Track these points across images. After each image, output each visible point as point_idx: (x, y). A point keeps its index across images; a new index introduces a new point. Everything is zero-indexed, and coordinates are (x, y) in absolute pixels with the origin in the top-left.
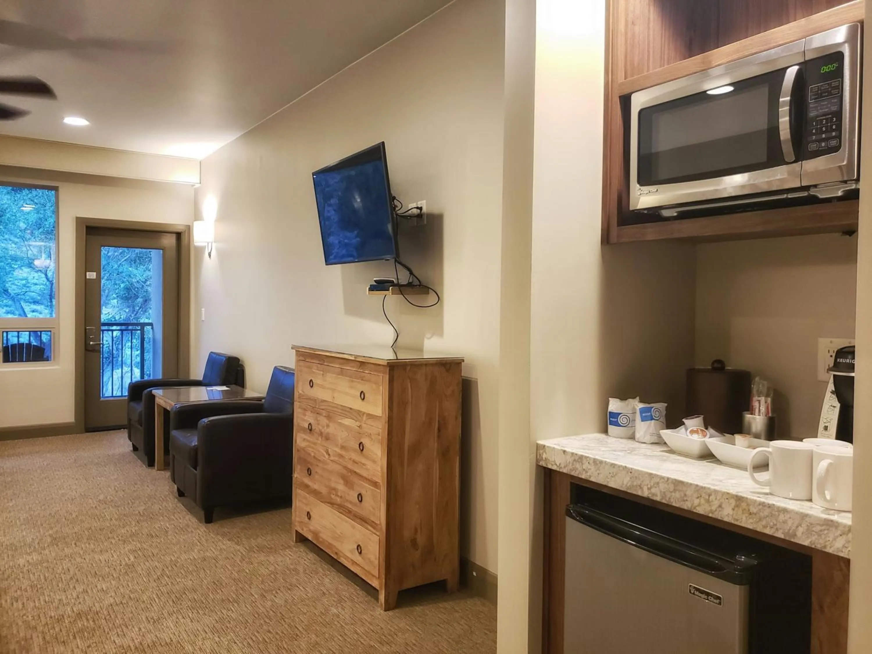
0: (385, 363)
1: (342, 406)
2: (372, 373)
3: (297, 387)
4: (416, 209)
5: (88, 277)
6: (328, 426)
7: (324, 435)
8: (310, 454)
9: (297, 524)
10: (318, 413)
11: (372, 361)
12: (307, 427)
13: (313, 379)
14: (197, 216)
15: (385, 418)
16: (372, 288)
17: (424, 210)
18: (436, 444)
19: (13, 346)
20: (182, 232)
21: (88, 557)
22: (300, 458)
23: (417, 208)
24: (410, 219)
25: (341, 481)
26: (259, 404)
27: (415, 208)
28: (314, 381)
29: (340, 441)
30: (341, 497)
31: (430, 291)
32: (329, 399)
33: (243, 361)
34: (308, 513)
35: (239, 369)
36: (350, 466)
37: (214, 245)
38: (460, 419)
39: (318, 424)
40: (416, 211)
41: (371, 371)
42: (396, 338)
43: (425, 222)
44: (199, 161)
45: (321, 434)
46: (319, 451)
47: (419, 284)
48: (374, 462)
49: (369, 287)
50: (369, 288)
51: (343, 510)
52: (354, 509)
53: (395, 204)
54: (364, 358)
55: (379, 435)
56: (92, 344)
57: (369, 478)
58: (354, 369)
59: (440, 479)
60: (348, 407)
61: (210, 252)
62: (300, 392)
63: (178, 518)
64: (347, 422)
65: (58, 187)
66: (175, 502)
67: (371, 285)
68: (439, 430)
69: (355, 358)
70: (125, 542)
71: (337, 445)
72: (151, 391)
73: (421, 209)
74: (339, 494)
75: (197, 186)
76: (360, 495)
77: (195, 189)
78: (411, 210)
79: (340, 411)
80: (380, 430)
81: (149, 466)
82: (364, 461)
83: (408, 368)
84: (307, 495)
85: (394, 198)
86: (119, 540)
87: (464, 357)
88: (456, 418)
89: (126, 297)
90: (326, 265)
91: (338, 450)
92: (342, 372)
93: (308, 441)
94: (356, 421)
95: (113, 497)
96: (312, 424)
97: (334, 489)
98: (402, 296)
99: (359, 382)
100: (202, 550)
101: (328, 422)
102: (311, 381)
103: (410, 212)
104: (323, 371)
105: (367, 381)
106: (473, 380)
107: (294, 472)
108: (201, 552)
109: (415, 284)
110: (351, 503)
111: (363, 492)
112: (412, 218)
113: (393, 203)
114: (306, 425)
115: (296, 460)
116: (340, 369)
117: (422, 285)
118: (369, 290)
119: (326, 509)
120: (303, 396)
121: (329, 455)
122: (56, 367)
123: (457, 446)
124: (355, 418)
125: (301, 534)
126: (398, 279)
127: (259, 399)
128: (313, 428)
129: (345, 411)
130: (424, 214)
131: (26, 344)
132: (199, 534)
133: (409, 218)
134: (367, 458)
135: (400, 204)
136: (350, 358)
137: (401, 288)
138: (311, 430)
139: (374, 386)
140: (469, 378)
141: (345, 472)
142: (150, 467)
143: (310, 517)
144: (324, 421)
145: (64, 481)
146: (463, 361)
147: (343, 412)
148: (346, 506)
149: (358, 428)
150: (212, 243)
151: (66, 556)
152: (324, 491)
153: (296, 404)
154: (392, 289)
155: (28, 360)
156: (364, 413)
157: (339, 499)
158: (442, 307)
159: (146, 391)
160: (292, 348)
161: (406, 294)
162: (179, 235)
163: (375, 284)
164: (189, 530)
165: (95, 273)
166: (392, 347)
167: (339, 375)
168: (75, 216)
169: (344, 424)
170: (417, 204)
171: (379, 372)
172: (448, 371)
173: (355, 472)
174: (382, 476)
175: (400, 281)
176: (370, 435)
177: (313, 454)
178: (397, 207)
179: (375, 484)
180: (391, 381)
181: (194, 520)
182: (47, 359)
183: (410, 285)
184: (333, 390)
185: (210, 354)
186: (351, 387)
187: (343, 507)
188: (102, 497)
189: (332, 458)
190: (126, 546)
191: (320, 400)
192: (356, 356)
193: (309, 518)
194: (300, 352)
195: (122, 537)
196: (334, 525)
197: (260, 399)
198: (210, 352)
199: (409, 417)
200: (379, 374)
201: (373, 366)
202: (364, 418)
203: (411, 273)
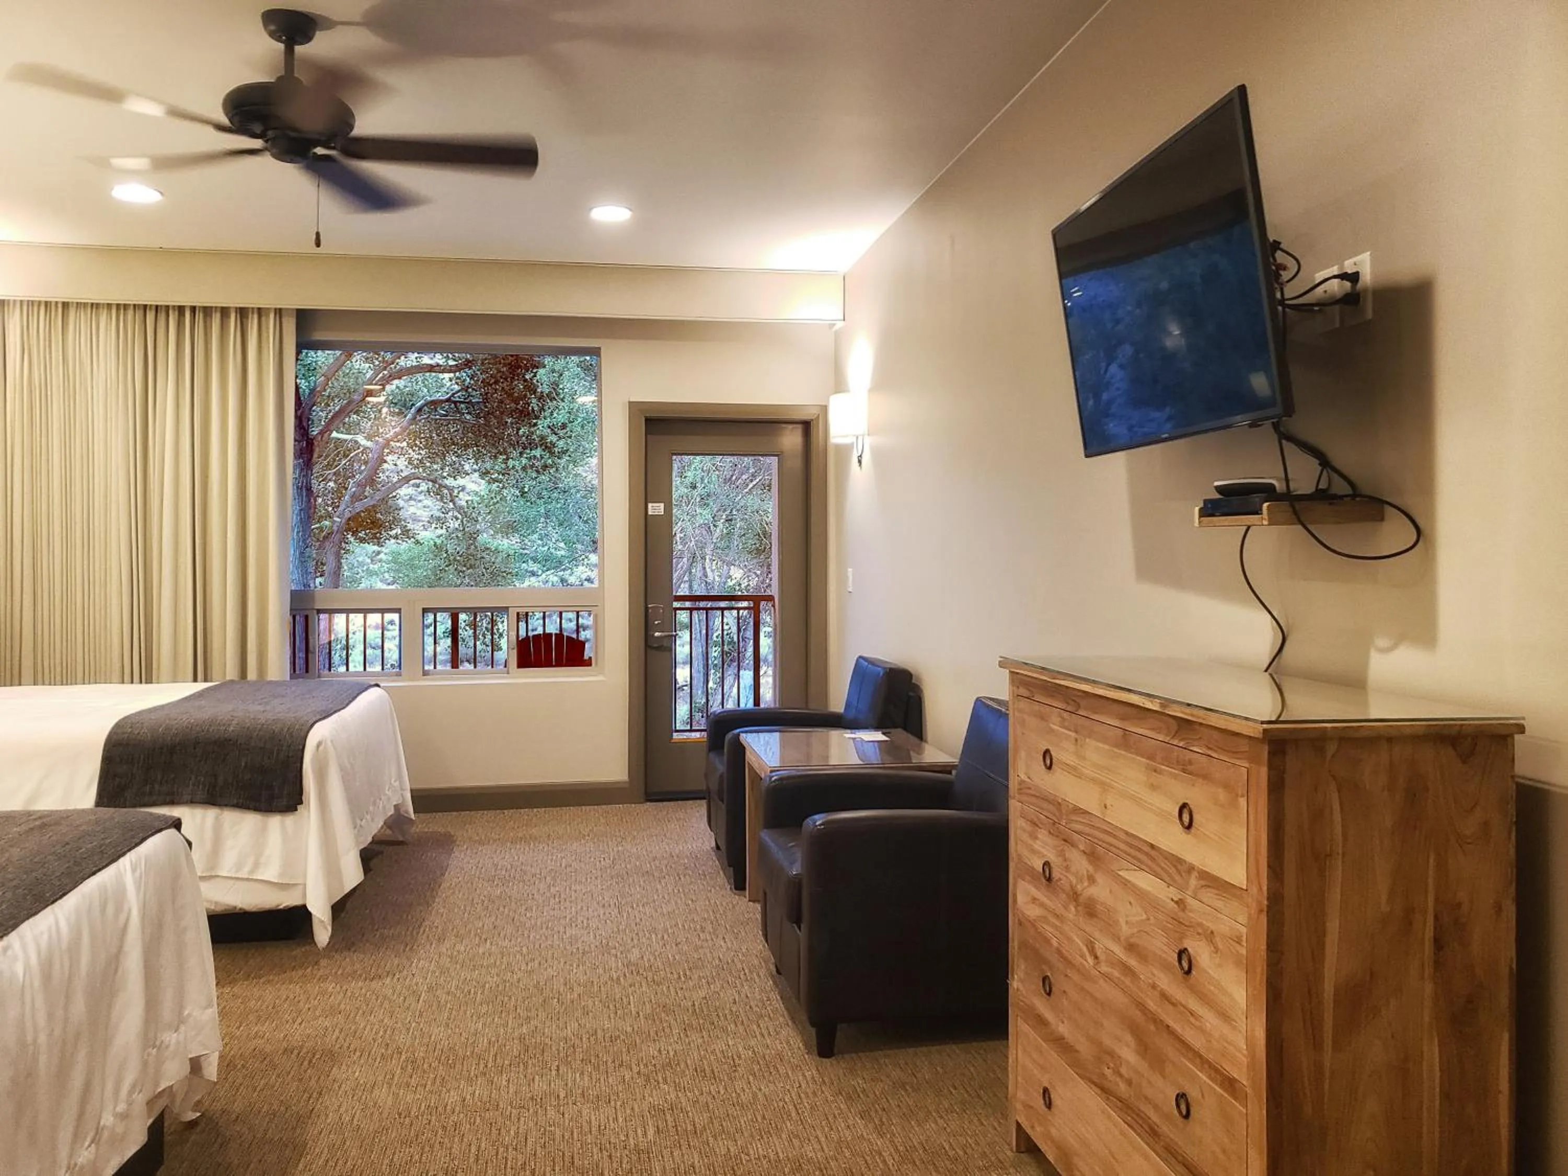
0: (1256, 731)
1: (1127, 833)
2: (1214, 755)
3: (1015, 760)
4: (1336, 281)
5: (650, 513)
6: (1092, 880)
7: (1081, 899)
8: (1047, 941)
9: (1019, 1106)
10: (1065, 841)
11: (1214, 720)
12: (1041, 870)
13: (1051, 749)
14: (839, 386)
15: (1259, 893)
16: (1210, 510)
17: (1367, 277)
18: (1429, 988)
19: (536, 637)
20: (812, 420)
21: (570, 1111)
22: (1024, 945)
23: (1343, 276)
24: (1319, 311)
25: (1128, 1038)
26: (943, 782)
27: (1335, 277)
28: (1052, 753)
29: (1125, 930)
30: (1129, 1083)
31: (1389, 510)
32: (1094, 808)
33: (919, 679)
34: (1046, 1091)
35: (911, 694)
36: (1152, 1005)
37: (868, 441)
38: (1510, 910)
39: (1067, 868)
40: (1336, 287)
41: (1210, 749)
42: (1280, 642)
43: (1369, 315)
44: (842, 275)
45: (1075, 896)
46: (1069, 939)
47: (1350, 492)
48: (1225, 1016)
49: (1202, 505)
50: (1201, 510)
51: (1132, 1118)
52: (1165, 1128)
53: (1279, 261)
54: (1188, 710)
55: (1239, 943)
56: (658, 637)
57: (1210, 1057)
58: (1161, 737)
59: (1446, 1096)
60: (1146, 842)
61: (861, 456)
62: (1023, 777)
63: (765, 1033)
64: (1144, 881)
65: (600, 348)
66: (768, 989)
67: (1206, 502)
68: (1439, 944)
69: (1162, 705)
70: (648, 1080)
71: (1116, 938)
72: (738, 735)
73: (1353, 278)
74: (1123, 1070)
75: (840, 325)
76: (1181, 1097)
77: (836, 332)
78: (1322, 286)
79: (1122, 846)
80: (1244, 930)
81: (736, 889)
82: (1193, 1004)
83: (1331, 748)
84: (1044, 1044)
85: (1276, 245)
86: (639, 1073)
87: (1524, 718)
88: (1498, 908)
89: (757, 549)
90: (1087, 456)
91: (1119, 951)
92: (1126, 742)
93: (1042, 905)
94: (1169, 885)
95: (655, 959)
96: (1052, 865)
97: (1111, 1054)
98: (1300, 527)
99: (1175, 777)
100: (797, 1136)
101: (1091, 869)
102: (1047, 752)
103: (1320, 290)
104: (1076, 732)
105: (1197, 775)
106: (1553, 789)
107: (1013, 975)
108: (796, 1142)
109: (1340, 493)
110: (1156, 1107)
111: (1193, 1093)
112: (1327, 308)
113: (1271, 260)
114: (1038, 865)
115: (1016, 943)
116: (1120, 732)
117: (1361, 496)
118: (1200, 516)
119: (1091, 1099)
120: (1030, 788)
121: (1096, 957)
122: (600, 678)
123: (1504, 997)
124: (1167, 879)
125: (1027, 1134)
126: (1287, 480)
127: (945, 769)
128: (1056, 875)
129: (1140, 850)
130: (1365, 290)
131: (556, 634)
132: (800, 1086)
133: (1316, 308)
134: (1203, 997)
135: (1295, 262)
136: (1149, 705)
137: (1298, 506)
138: (1049, 879)
139: (1222, 795)
140: (1544, 783)
141: (1136, 1014)
142: (737, 892)
143: (1050, 1103)
144: (1081, 864)
145: (582, 908)
146: (1521, 729)
147: (1132, 851)
148: (1143, 1112)
149: (1176, 906)
150: (863, 436)
151: (532, 1098)
152: (1084, 1048)
153: (1014, 806)
154: (1268, 507)
155: (559, 664)
156: (1191, 868)
157: (1123, 1087)
158: (1430, 560)
159: (729, 736)
160: (1002, 665)
161: (1310, 523)
162: (807, 426)
163: (1218, 496)
164: (782, 1071)
165: (662, 505)
166: (1266, 671)
167: (1117, 746)
168: (627, 400)
169: (1134, 885)
170: (1342, 267)
171: (1234, 753)
172: (1465, 759)
173: (1168, 1026)
174: (1252, 1066)
175: (1292, 486)
176: (1210, 936)
177: (1055, 942)
178: (1285, 268)
179: (1230, 1084)
180: (1276, 787)
181: (797, 1042)
182: (588, 663)
183: (1321, 495)
184: (1105, 787)
185: (857, 660)
186: (1153, 787)
187: (1134, 1111)
188: (635, 955)
189: (1104, 968)
190: (647, 1092)
191: (1071, 806)
192: (1166, 702)
193: (1049, 1105)
194: (1019, 676)
195: (646, 1065)
196: (1110, 1152)
197: (949, 769)
198: (857, 656)
199: (1335, 897)
200: (1238, 762)
201: (1216, 735)
202: (1193, 882)
203: (1325, 462)
